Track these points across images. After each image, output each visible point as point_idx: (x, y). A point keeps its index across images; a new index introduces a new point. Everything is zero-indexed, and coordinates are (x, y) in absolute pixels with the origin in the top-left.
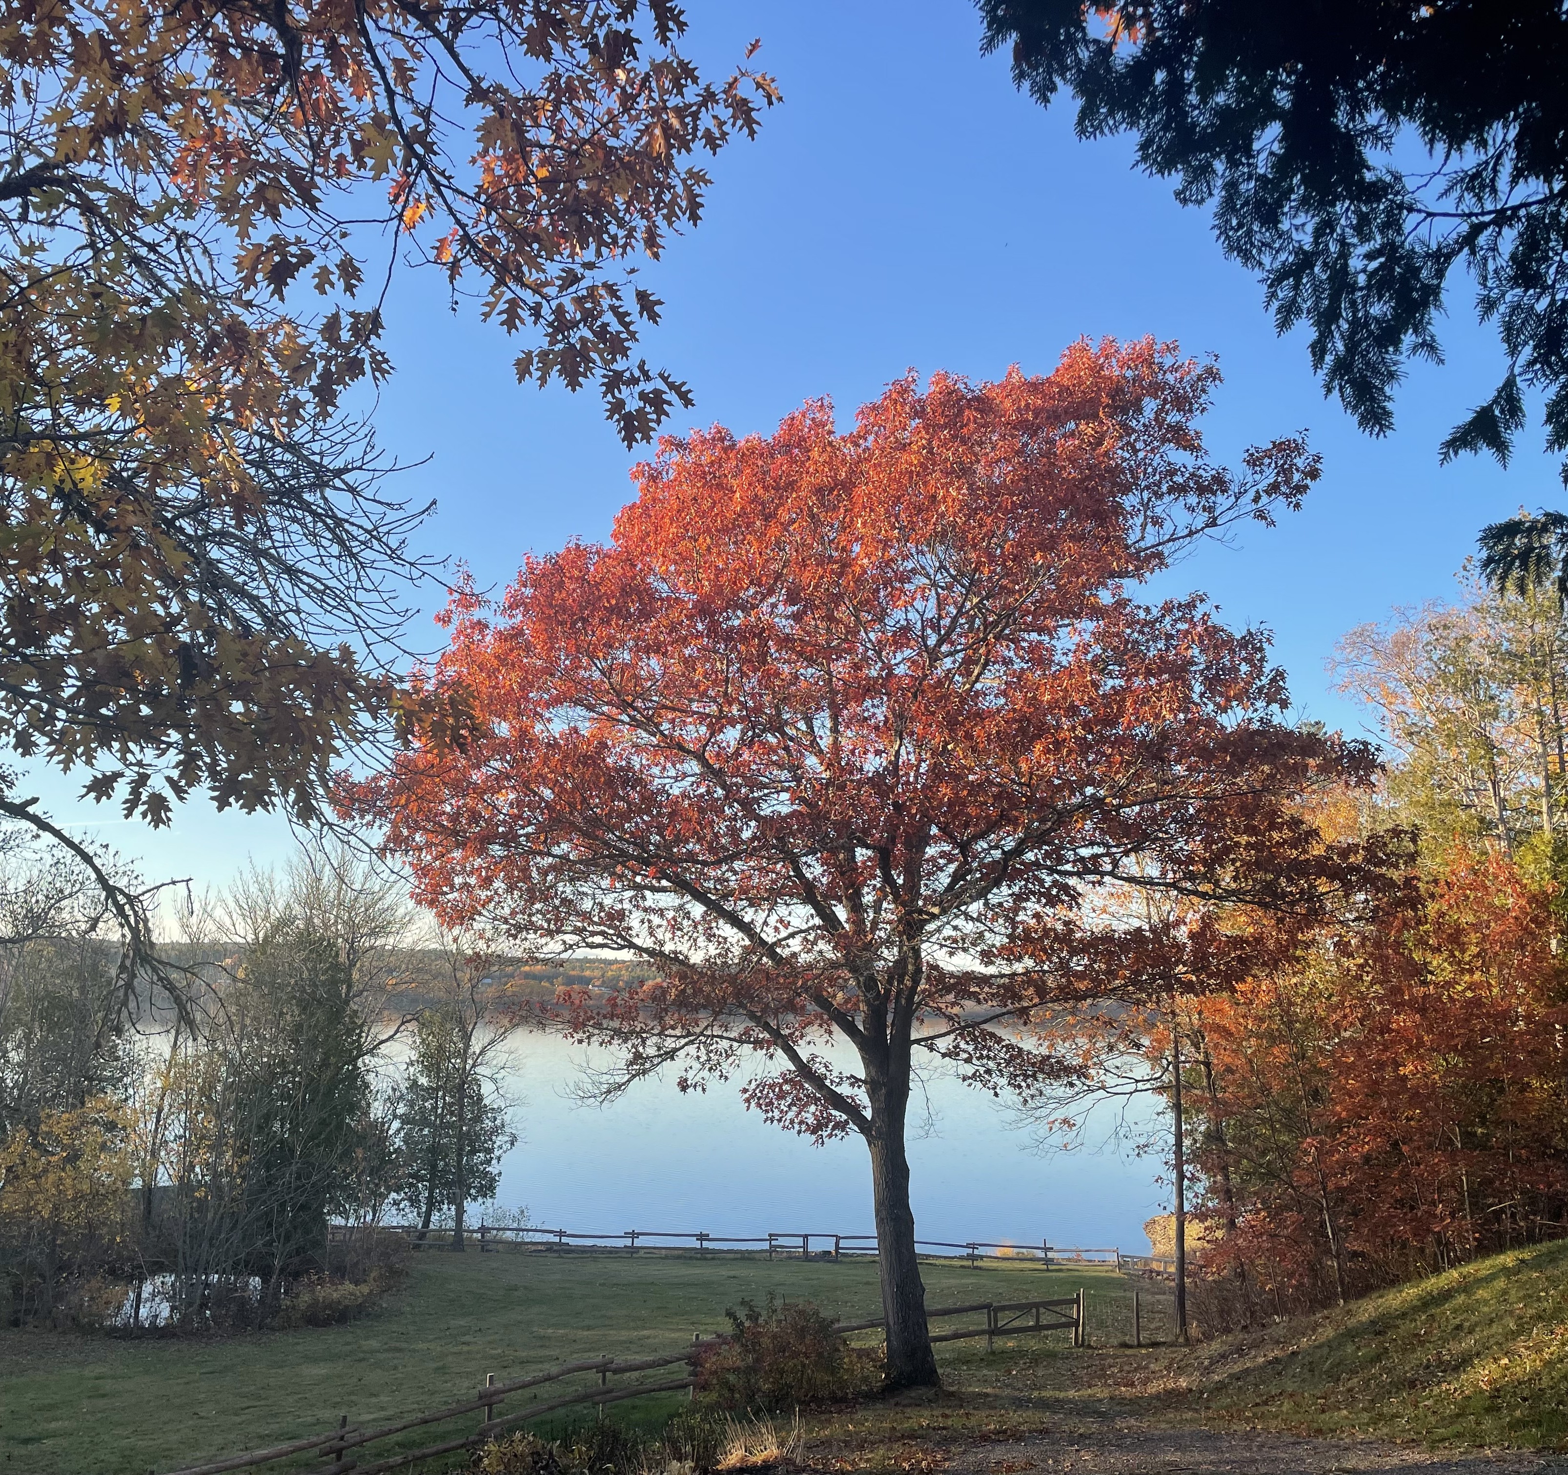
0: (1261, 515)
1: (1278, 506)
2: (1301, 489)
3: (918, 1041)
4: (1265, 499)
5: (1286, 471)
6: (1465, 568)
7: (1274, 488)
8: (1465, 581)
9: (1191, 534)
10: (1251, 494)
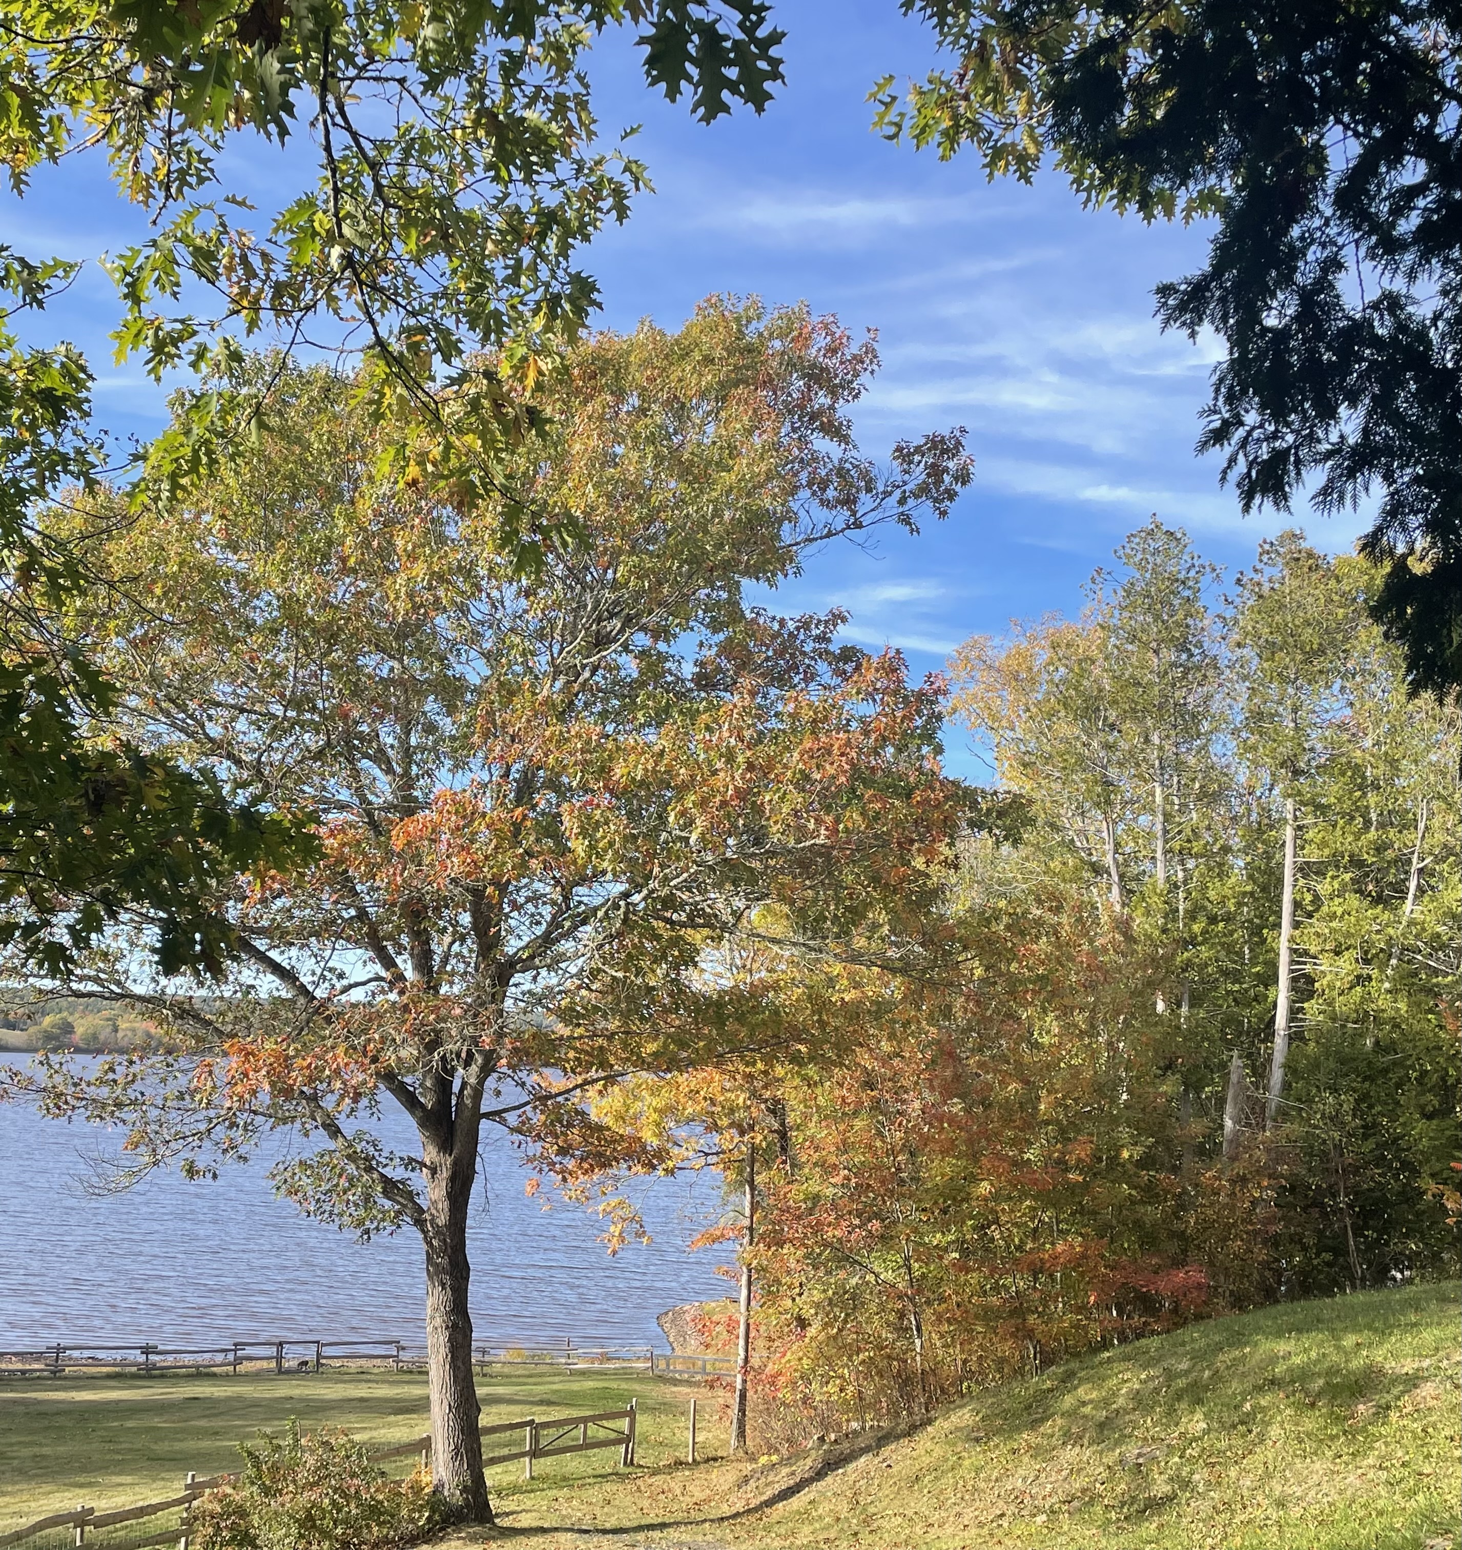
0: (905, 520)
1: (923, 510)
2: (951, 495)
3: (487, 1115)
4: (911, 502)
5: (936, 472)
6: (1093, 580)
7: (923, 490)
8: (1092, 595)
9: (829, 535)
10: (897, 494)
